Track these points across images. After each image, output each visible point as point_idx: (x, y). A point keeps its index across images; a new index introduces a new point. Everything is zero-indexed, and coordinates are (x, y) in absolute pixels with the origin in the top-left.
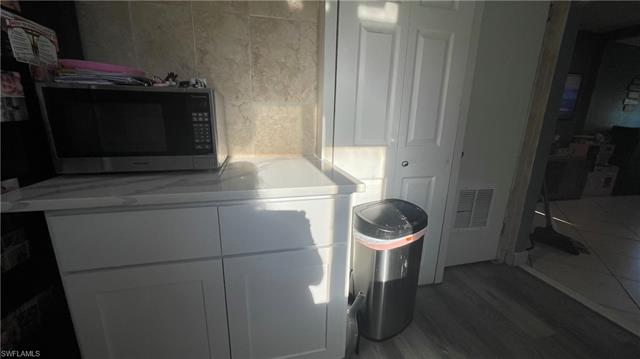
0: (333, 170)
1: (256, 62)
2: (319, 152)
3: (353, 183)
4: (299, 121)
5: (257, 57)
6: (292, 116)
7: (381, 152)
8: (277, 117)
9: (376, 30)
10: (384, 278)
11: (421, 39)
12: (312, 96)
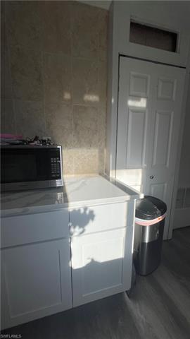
0: (116, 182)
1: (76, 128)
2: (107, 172)
3: (137, 194)
4: (97, 156)
5: (76, 125)
6: (93, 154)
7: (140, 172)
8: (86, 155)
9: (136, 111)
10: (147, 240)
11: (158, 115)
12: (103, 144)
